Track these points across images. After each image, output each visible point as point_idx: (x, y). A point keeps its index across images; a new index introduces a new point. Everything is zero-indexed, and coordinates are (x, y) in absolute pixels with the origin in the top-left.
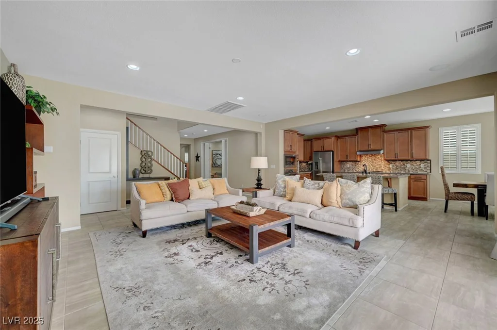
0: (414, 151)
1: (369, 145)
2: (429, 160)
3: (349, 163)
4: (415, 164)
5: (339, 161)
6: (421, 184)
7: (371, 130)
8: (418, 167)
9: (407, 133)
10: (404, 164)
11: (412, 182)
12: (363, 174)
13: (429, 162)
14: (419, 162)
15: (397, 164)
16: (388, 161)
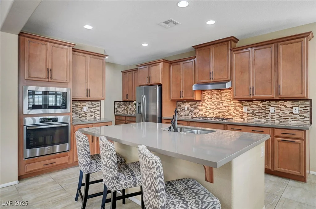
1: (211, 73)
2: (307, 100)
3: (186, 103)
4: (283, 107)
5: (173, 101)
6: (293, 148)
7: (212, 48)
8: (288, 113)
9: (268, 50)
10: (265, 107)
11: (276, 142)
13: (308, 103)
14: (290, 103)
15: (255, 106)
16: (240, 101)
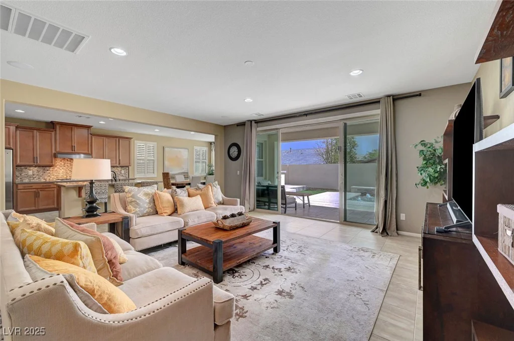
0: (120, 158)
1: (73, 147)
3: (31, 168)
4: (117, 170)
8: (119, 173)
9: (115, 140)
12: (112, 182)
13: (128, 168)
14: (120, 168)
